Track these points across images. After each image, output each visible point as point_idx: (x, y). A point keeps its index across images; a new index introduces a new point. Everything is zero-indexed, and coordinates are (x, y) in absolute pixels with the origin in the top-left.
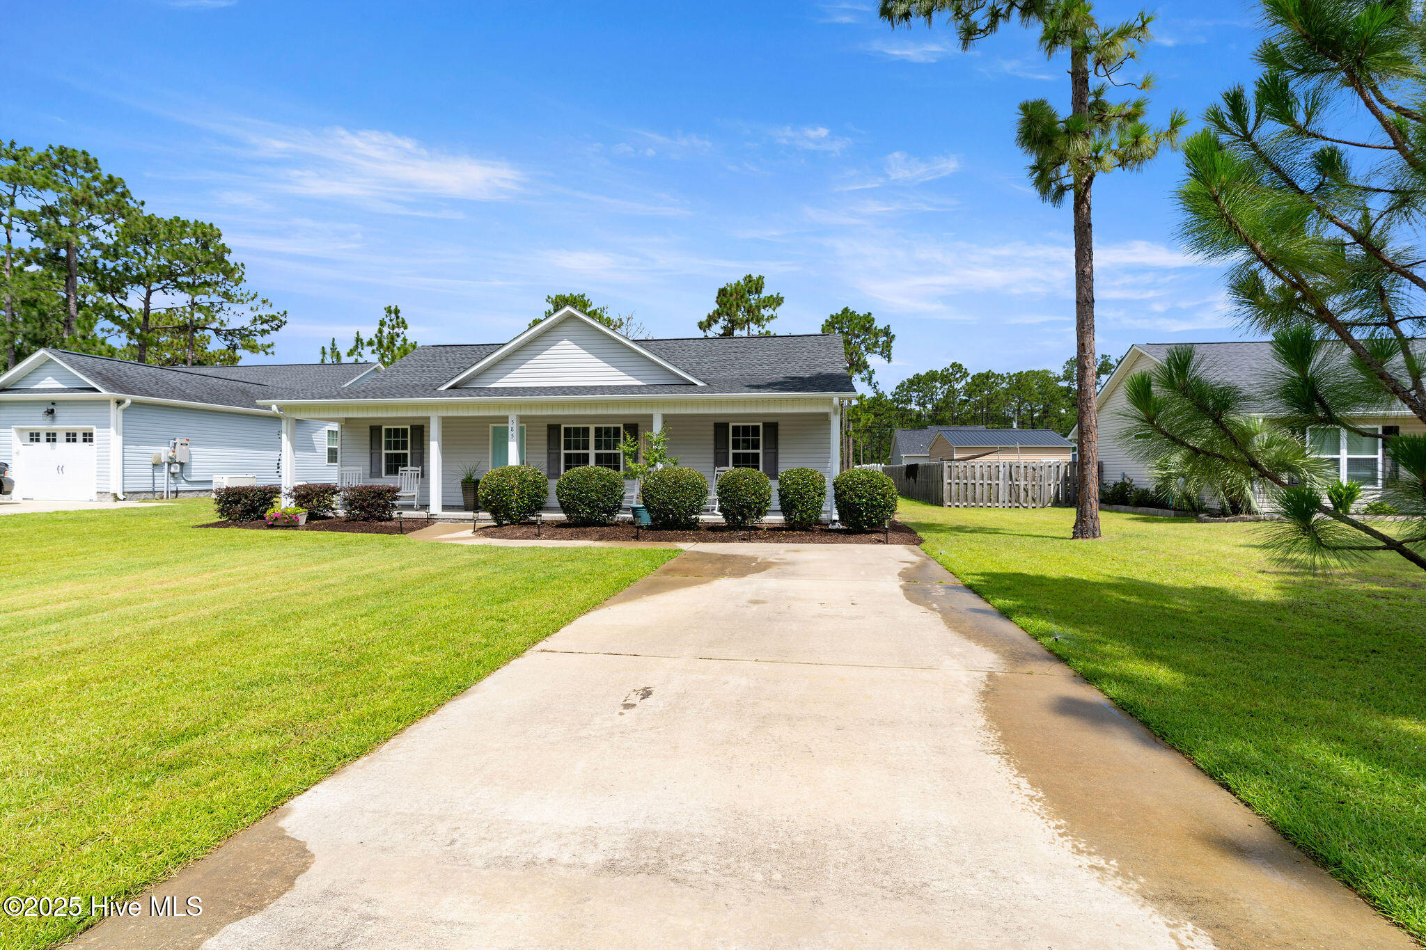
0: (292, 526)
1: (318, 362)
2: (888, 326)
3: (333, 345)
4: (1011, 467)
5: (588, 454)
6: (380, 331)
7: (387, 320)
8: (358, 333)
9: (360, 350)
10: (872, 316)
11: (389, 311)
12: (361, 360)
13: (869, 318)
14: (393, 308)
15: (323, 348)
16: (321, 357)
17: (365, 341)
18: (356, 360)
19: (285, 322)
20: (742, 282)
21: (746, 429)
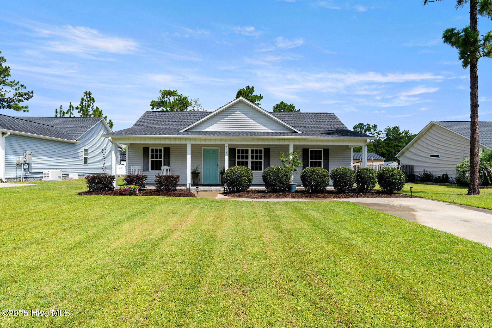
0: (134, 194)
1: (54, 116)
2: (299, 110)
3: (61, 108)
4: (381, 167)
5: (248, 161)
6: (82, 103)
7: (85, 98)
8: (71, 103)
9: (72, 111)
10: (294, 105)
11: (86, 93)
12: (72, 116)
13: (292, 106)
14: (88, 92)
15: (56, 109)
16: (55, 113)
17: (75, 107)
18: (70, 116)
19: (32, 96)
20: (245, 89)
21: (316, 151)
